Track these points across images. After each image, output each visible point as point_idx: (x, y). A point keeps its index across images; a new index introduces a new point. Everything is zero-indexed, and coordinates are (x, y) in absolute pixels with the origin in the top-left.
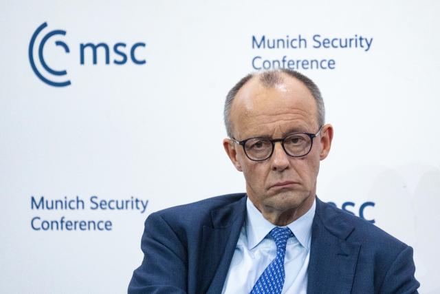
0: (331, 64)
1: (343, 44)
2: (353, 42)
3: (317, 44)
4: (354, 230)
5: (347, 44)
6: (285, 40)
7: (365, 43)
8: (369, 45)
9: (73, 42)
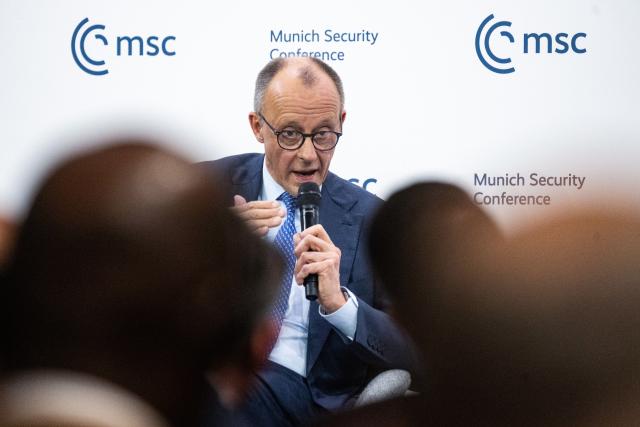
0: (341, 56)
1: (352, 38)
2: (361, 37)
3: (329, 38)
4: (356, 202)
5: (356, 38)
6: (300, 34)
7: (371, 37)
8: (375, 40)
9: (111, 35)
